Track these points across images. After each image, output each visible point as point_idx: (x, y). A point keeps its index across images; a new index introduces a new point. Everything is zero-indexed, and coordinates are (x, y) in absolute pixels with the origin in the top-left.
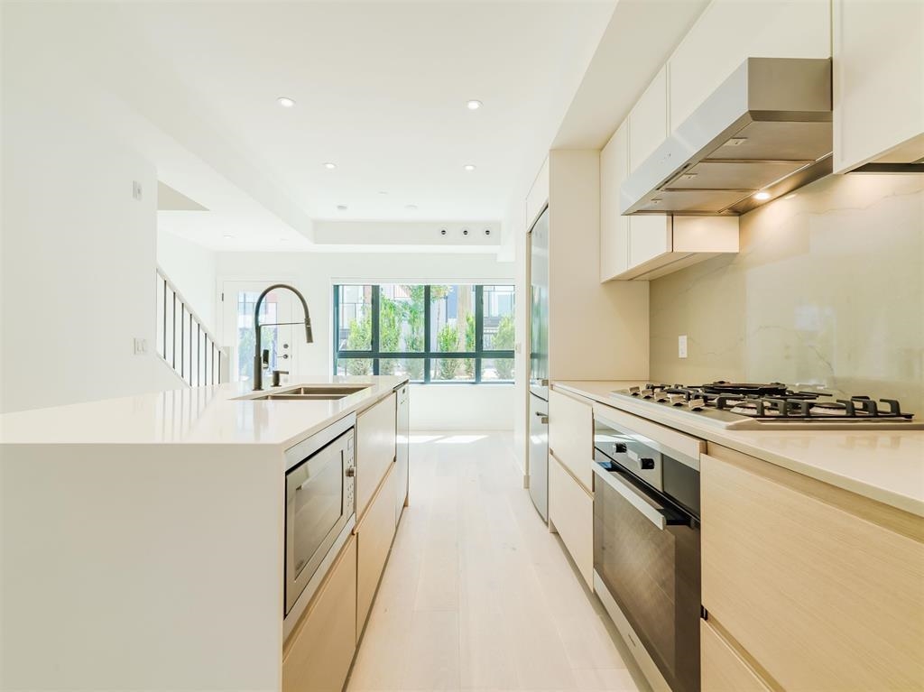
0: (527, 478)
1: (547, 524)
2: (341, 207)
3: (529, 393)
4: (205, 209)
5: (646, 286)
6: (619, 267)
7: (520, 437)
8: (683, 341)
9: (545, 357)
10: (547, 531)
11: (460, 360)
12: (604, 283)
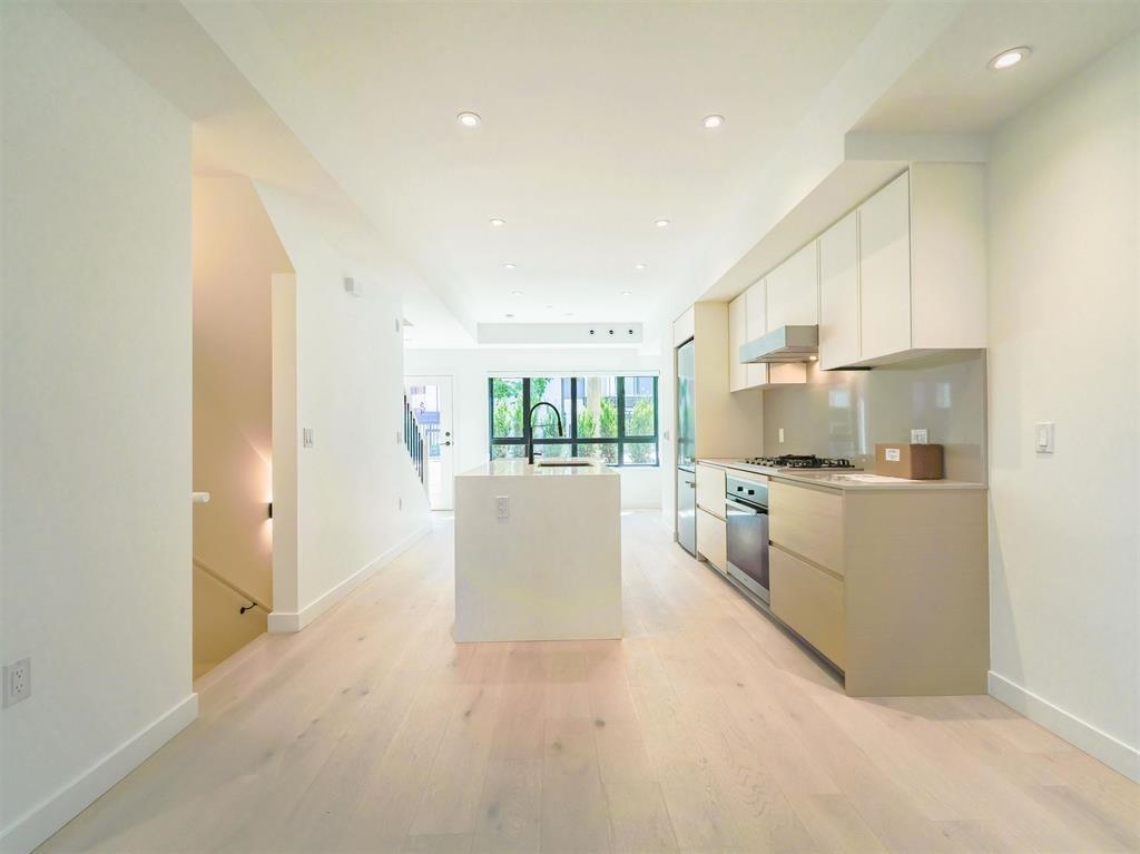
0: (677, 534)
1: (695, 557)
2: (509, 316)
3: (678, 468)
4: (411, 325)
5: (761, 393)
6: (740, 385)
7: (669, 512)
8: (781, 431)
9: (692, 441)
10: (696, 563)
11: (596, 445)
12: (734, 393)
